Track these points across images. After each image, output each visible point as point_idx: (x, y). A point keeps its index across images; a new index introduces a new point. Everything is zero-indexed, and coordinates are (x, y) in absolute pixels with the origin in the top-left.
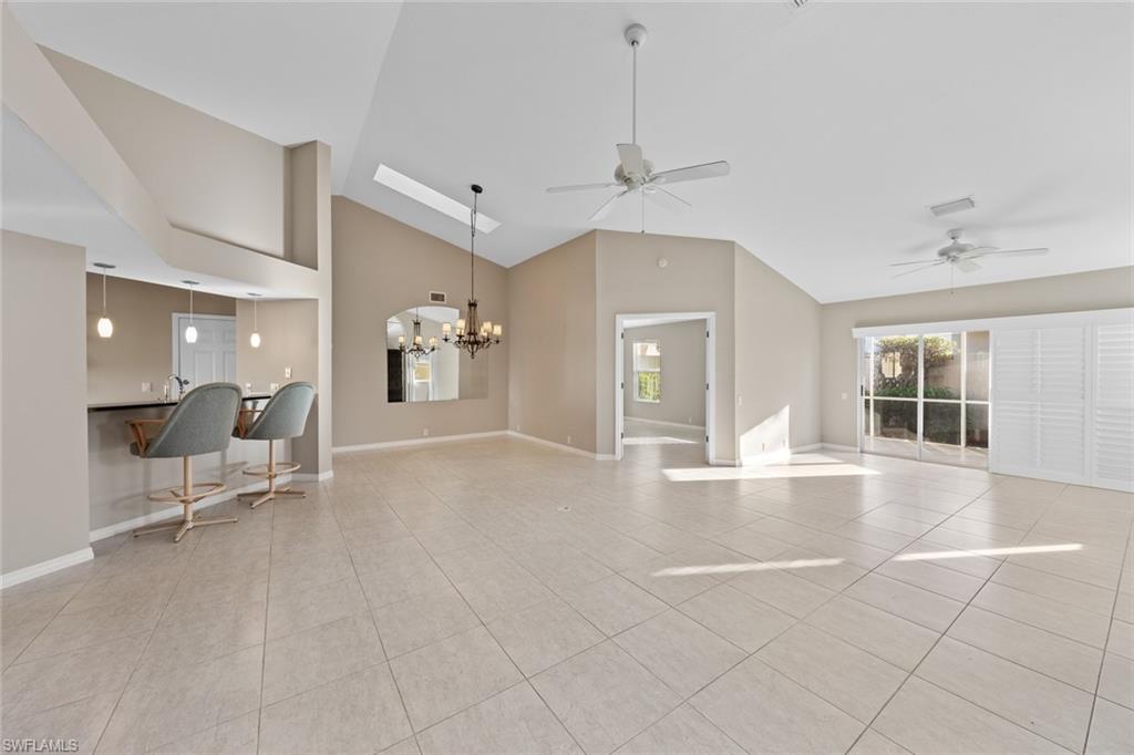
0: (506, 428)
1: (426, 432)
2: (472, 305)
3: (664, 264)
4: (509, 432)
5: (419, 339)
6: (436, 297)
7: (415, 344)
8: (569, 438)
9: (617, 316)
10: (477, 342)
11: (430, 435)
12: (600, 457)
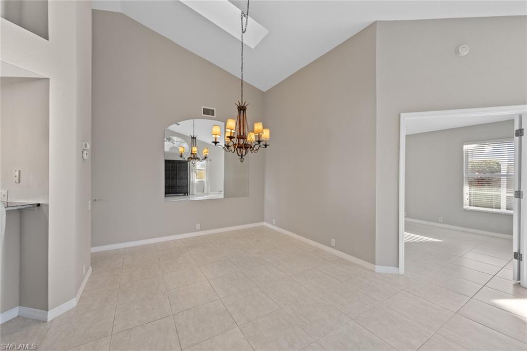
0: (263, 220)
1: (198, 226)
2: (242, 109)
3: (464, 52)
4: (265, 224)
5: (195, 149)
6: (208, 112)
7: (192, 154)
8: (333, 240)
9: (402, 115)
10: (246, 146)
11: (201, 229)
12: (379, 269)
